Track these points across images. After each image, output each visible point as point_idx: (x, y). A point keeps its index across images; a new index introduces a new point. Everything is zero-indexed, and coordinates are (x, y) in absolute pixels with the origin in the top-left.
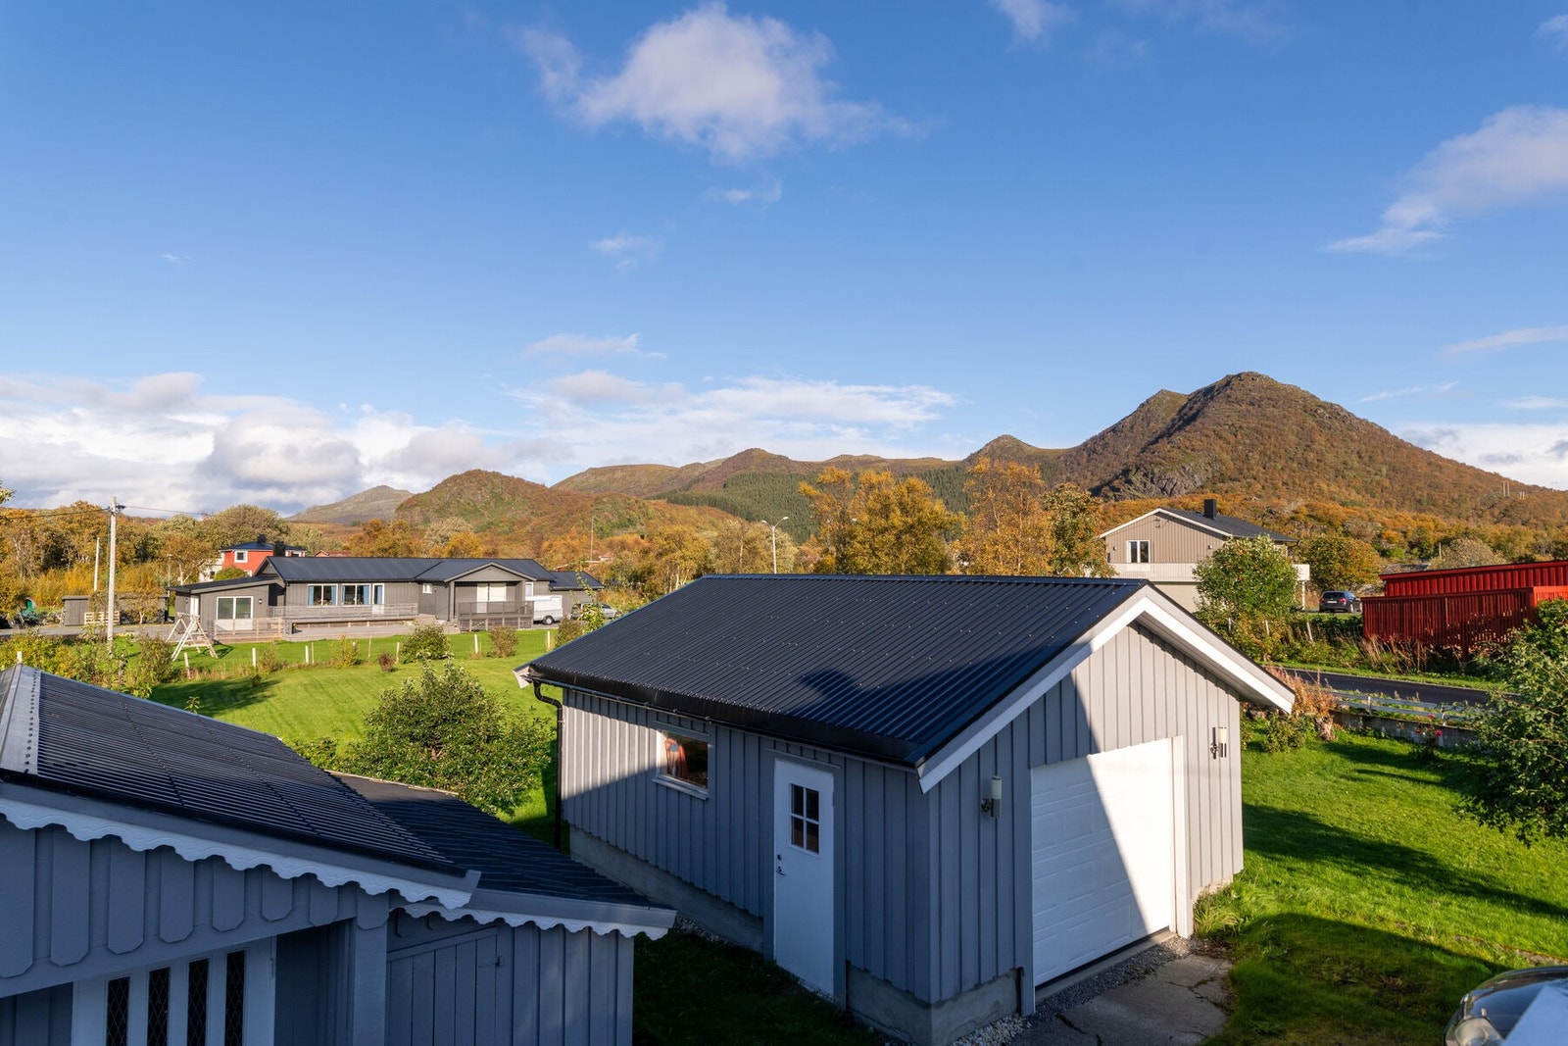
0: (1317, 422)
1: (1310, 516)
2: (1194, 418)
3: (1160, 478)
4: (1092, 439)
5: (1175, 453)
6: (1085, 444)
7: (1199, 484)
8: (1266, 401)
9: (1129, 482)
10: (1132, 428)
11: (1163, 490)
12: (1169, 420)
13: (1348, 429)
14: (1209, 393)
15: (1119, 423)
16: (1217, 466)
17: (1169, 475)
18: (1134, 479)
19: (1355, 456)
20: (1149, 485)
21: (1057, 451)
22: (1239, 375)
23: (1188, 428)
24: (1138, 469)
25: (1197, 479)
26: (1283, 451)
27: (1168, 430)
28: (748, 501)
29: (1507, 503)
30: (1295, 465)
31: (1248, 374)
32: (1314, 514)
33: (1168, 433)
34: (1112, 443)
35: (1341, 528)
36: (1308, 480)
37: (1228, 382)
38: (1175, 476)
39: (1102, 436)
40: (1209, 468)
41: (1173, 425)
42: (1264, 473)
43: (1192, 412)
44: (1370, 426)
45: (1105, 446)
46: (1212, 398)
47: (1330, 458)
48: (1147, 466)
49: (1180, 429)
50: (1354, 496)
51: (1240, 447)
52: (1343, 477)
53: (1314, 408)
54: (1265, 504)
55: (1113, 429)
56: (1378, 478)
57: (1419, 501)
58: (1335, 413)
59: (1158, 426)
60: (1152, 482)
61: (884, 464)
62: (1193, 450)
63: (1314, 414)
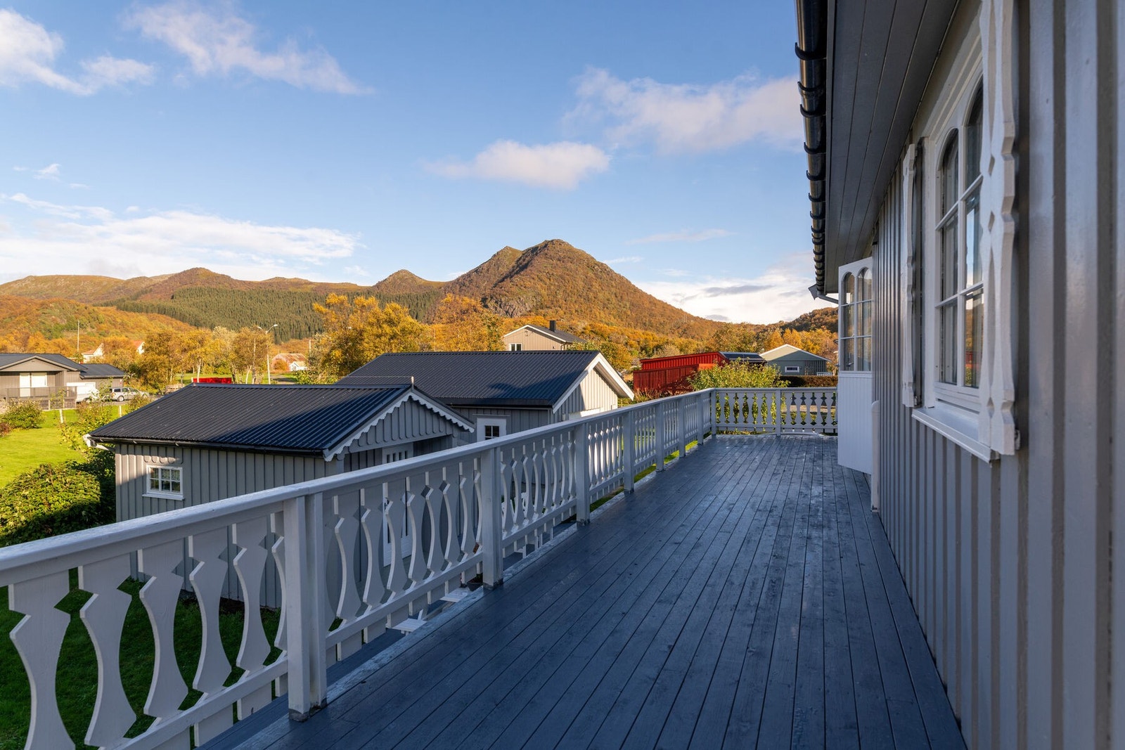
0: (594, 274)
1: (592, 331)
2: (526, 266)
3: (505, 304)
4: (463, 276)
5: (515, 289)
6: (458, 279)
7: (529, 309)
8: (567, 259)
9: (486, 306)
10: (488, 270)
11: (507, 312)
12: (511, 266)
13: (610, 279)
14: (534, 251)
15: (480, 266)
16: (539, 298)
17: (511, 303)
18: (489, 305)
19: (613, 296)
20: (499, 309)
21: (439, 283)
22: (552, 241)
23: (522, 273)
24: (492, 298)
25: (527, 306)
26: (575, 291)
27: (510, 273)
28: (195, 311)
29: (685, 326)
30: (582, 300)
31: (557, 241)
32: (594, 330)
33: (510, 275)
34: (475, 280)
35: (607, 339)
36: (589, 310)
37: (546, 245)
38: (514, 303)
39: (469, 275)
40: (534, 299)
41: (513, 270)
42: (566, 304)
43: (525, 263)
44: (622, 278)
45: (471, 281)
46: (537, 254)
47: (601, 296)
48: (498, 296)
49: (517, 273)
50: (613, 320)
51: (552, 287)
52: (607, 308)
53: (593, 265)
54: (568, 324)
55: (476, 271)
56: (625, 309)
57: (645, 324)
58: (604, 269)
59: (504, 270)
60: (500, 307)
61: (313, 286)
62: (525, 287)
63: (592, 269)
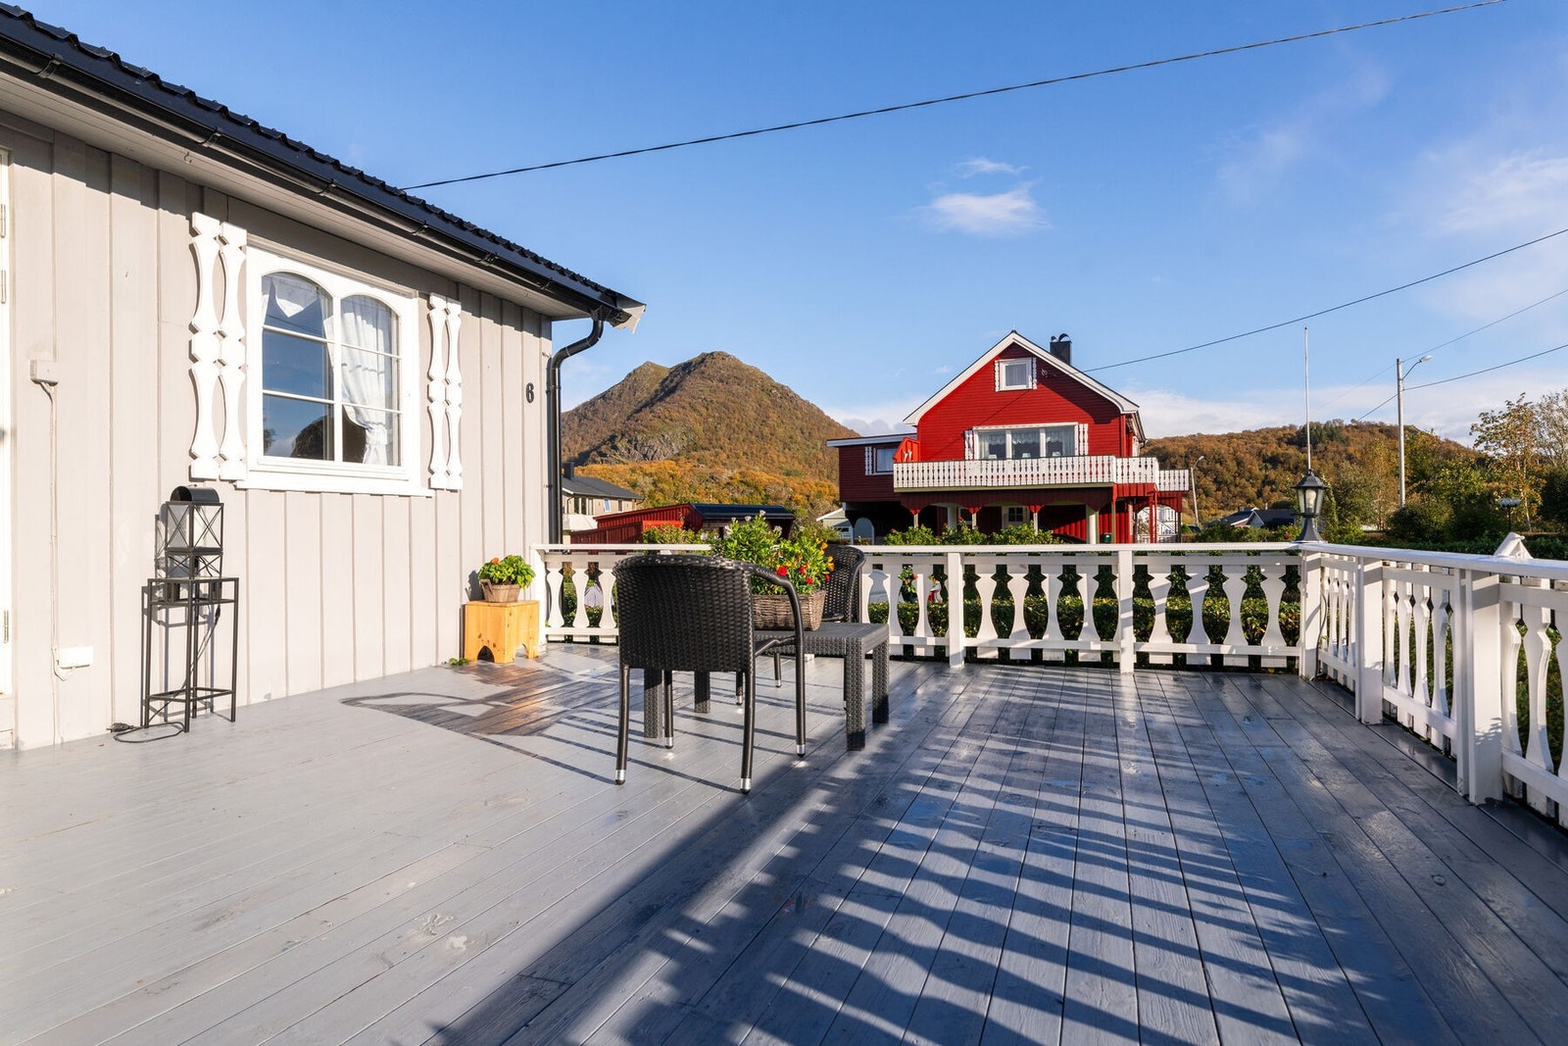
0: (771, 400)
2: (673, 390)
3: (643, 444)
4: (584, 405)
5: (657, 423)
6: (577, 409)
7: (676, 451)
8: (732, 379)
9: (615, 448)
10: (620, 396)
11: (645, 456)
12: (653, 390)
13: (794, 408)
14: (687, 368)
15: (609, 391)
16: (691, 436)
17: (651, 442)
18: (619, 445)
19: (798, 432)
20: (633, 451)
22: (712, 354)
23: (668, 399)
24: (623, 435)
25: (674, 447)
26: (744, 425)
27: (652, 399)
30: (754, 437)
31: (719, 354)
33: (650, 404)
34: (601, 410)
36: (763, 451)
37: (703, 359)
38: (655, 443)
39: (592, 403)
40: (684, 437)
41: (656, 396)
42: (730, 444)
43: (672, 385)
44: (810, 406)
45: (595, 412)
46: (689, 373)
47: (780, 431)
48: (632, 434)
49: (661, 399)
50: (797, 466)
51: (710, 419)
52: (789, 449)
53: (770, 388)
55: (603, 396)
56: (814, 451)
58: (785, 393)
59: (643, 396)
60: (635, 448)
62: (671, 420)
63: (769, 393)
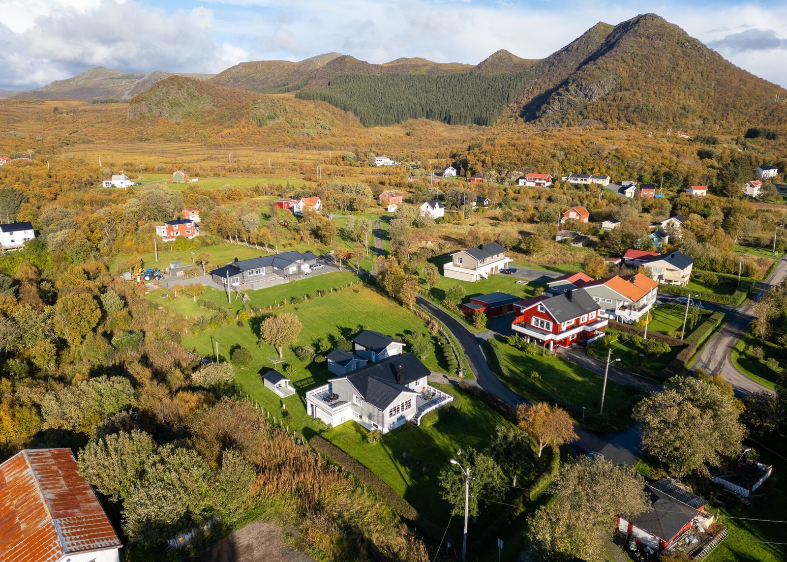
0: (683, 51)
2: (612, 46)
3: (585, 88)
5: (597, 72)
6: (548, 58)
7: (607, 92)
8: (657, 36)
9: (568, 89)
10: (577, 49)
11: (585, 97)
12: (600, 44)
14: (625, 27)
15: (570, 44)
16: (619, 81)
17: (591, 86)
18: (571, 87)
19: (698, 75)
20: (578, 93)
21: (532, 61)
22: (645, 16)
23: (608, 53)
24: (574, 80)
25: (606, 89)
26: (658, 71)
27: (598, 52)
28: (344, 96)
30: (664, 80)
31: (651, 15)
33: (593, 57)
34: (564, 59)
36: (668, 92)
37: (638, 20)
38: (594, 87)
39: (560, 53)
40: (614, 82)
41: (601, 49)
42: (647, 86)
43: (613, 41)
44: (713, 54)
45: (560, 61)
46: (626, 32)
47: (684, 77)
48: (579, 80)
49: (603, 53)
51: (634, 68)
52: (690, 88)
53: (684, 41)
55: (566, 48)
56: (708, 89)
58: (694, 46)
59: (593, 48)
60: (581, 90)
62: (607, 70)
63: (682, 45)
